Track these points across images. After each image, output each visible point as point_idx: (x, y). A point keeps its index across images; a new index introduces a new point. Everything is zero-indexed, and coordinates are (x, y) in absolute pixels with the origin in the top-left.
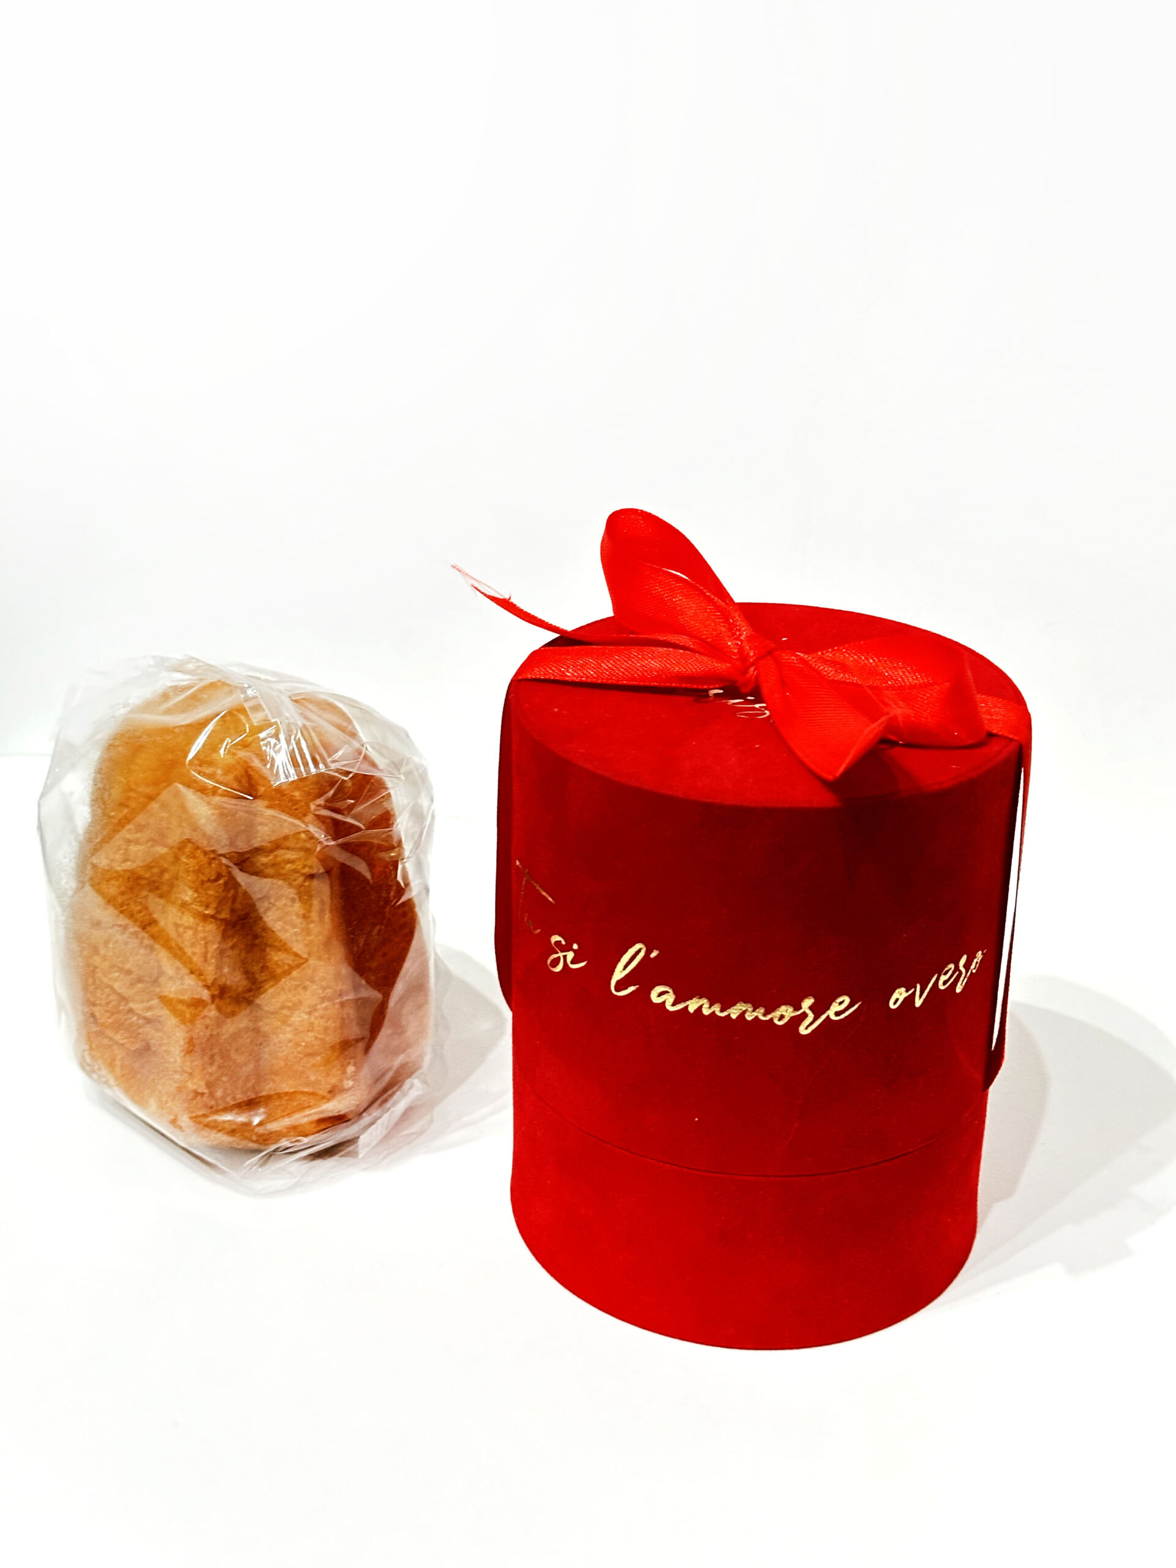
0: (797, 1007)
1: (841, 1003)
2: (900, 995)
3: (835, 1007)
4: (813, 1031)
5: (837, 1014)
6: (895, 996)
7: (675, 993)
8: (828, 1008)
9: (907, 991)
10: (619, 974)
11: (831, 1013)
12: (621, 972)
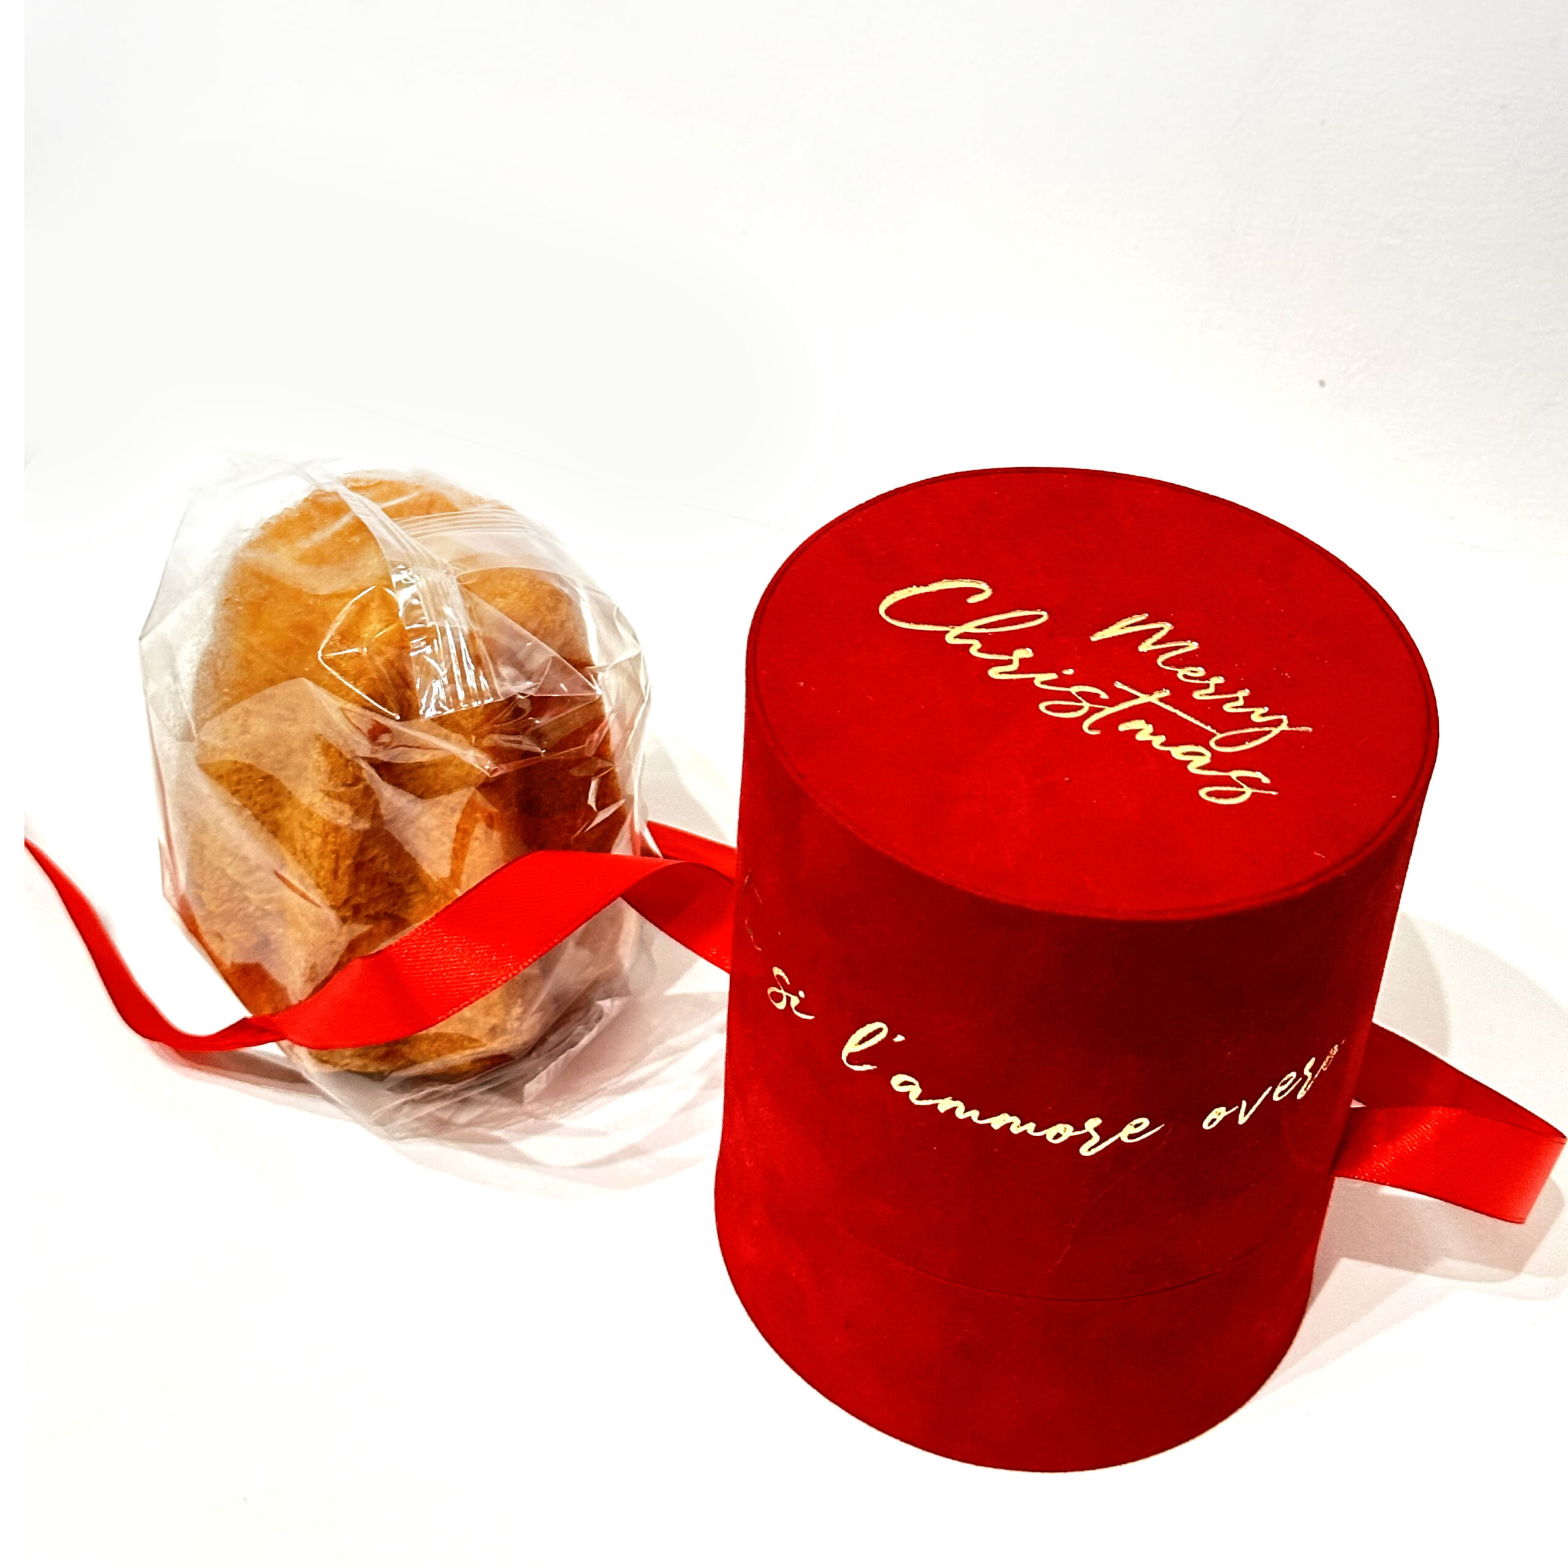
0: (1079, 1126)
1: (1136, 1126)
2: (1219, 1114)
3: (1129, 1129)
4: (1097, 1154)
5: (1131, 1137)
6: (1213, 1115)
7: (921, 1086)
8: (1120, 1130)
9: (1227, 1110)
10: (852, 1046)
11: (1124, 1135)
12: (856, 1045)
